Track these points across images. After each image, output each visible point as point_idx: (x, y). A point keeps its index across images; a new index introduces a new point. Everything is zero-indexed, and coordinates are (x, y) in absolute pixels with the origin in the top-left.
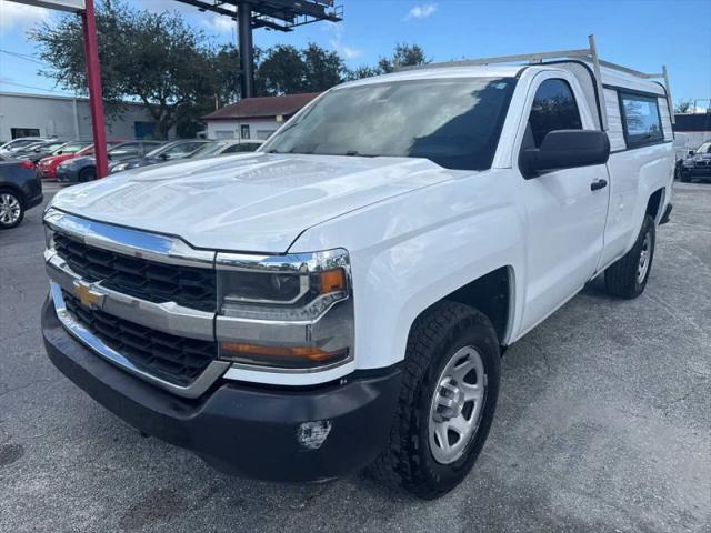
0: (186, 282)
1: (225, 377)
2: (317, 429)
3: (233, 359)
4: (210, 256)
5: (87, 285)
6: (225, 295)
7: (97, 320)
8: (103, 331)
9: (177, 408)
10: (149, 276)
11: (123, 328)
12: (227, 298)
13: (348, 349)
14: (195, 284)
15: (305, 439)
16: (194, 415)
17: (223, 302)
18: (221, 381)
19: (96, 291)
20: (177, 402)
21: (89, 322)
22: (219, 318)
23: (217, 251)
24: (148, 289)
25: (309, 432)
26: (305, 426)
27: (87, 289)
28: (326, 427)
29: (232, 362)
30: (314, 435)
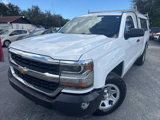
0: (51, 68)
1: (61, 91)
2: (86, 104)
3: (64, 87)
4: (58, 61)
5: (23, 68)
6: (62, 71)
7: (25, 77)
8: (26, 79)
9: (49, 99)
10: (40, 66)
11: (32, 79)
12: (62, 72)
13: (92, 84)
14: (53, 68)
15: (83, 107)
16: (54, 101)
17: (61, 73)
18: (60, 93)
19: (25, 70)
20: (49, 98)
21: (22, 77)
22: (60, 77)
23: (60, 60)
24: (40, 69)
25: (84, 105)
26: (83, 104)
27: (23, 69)
28: (88, 104)
29: (63, 88)
30: (85, 106)
